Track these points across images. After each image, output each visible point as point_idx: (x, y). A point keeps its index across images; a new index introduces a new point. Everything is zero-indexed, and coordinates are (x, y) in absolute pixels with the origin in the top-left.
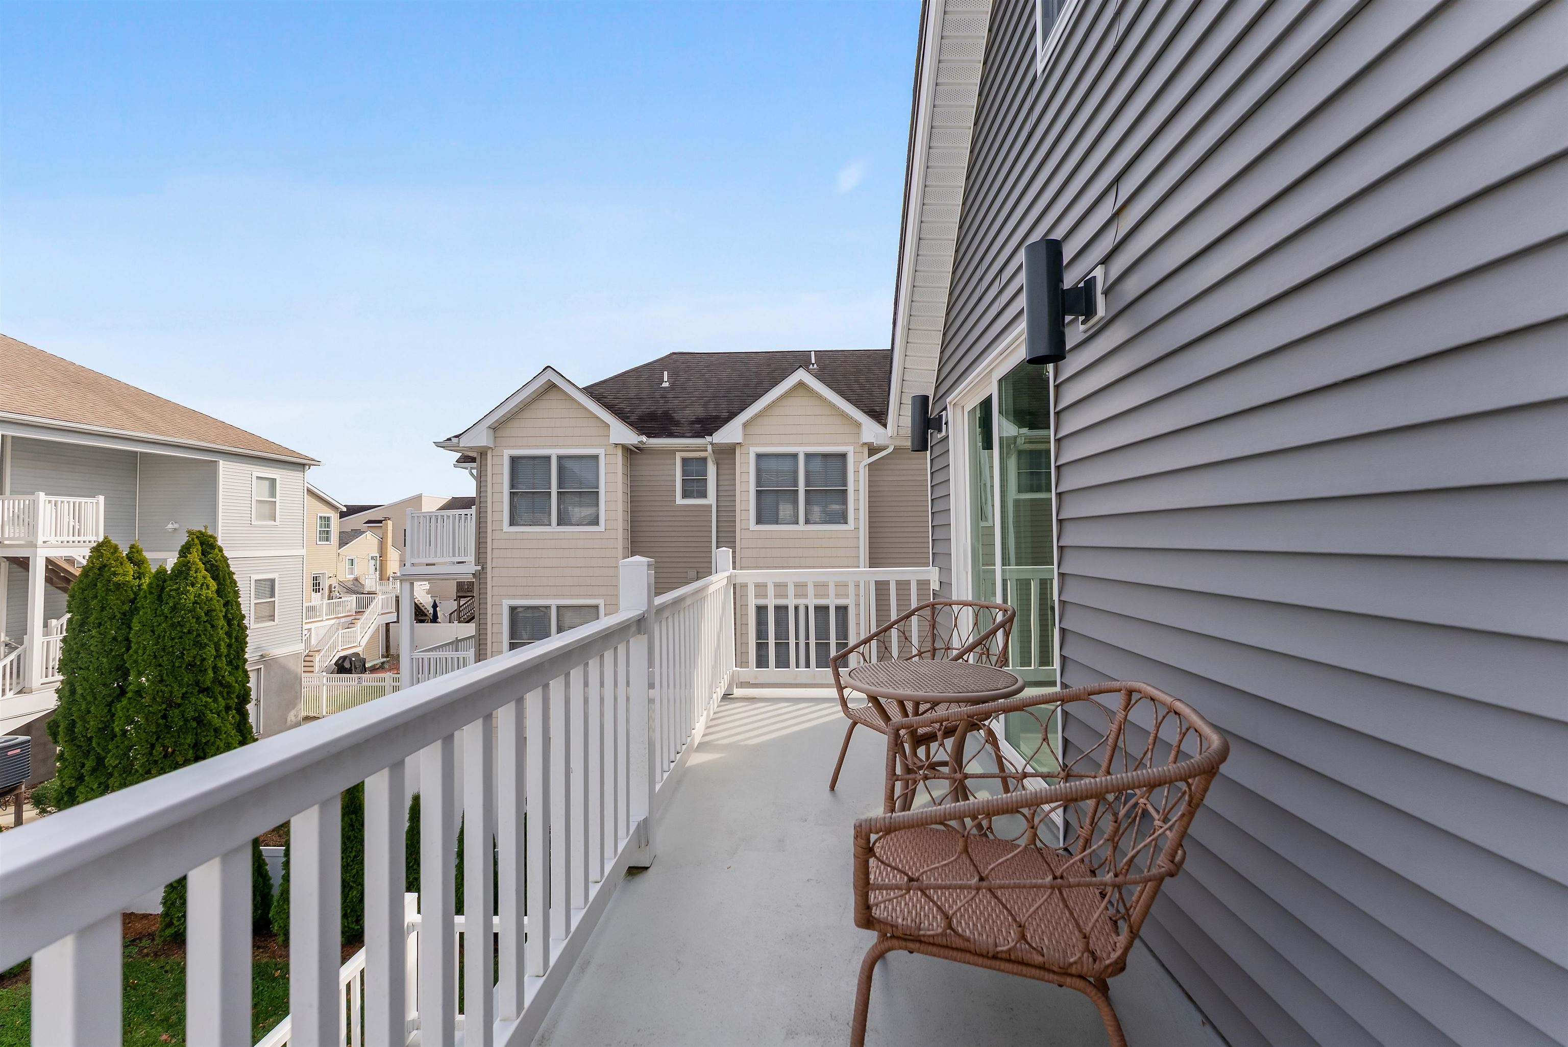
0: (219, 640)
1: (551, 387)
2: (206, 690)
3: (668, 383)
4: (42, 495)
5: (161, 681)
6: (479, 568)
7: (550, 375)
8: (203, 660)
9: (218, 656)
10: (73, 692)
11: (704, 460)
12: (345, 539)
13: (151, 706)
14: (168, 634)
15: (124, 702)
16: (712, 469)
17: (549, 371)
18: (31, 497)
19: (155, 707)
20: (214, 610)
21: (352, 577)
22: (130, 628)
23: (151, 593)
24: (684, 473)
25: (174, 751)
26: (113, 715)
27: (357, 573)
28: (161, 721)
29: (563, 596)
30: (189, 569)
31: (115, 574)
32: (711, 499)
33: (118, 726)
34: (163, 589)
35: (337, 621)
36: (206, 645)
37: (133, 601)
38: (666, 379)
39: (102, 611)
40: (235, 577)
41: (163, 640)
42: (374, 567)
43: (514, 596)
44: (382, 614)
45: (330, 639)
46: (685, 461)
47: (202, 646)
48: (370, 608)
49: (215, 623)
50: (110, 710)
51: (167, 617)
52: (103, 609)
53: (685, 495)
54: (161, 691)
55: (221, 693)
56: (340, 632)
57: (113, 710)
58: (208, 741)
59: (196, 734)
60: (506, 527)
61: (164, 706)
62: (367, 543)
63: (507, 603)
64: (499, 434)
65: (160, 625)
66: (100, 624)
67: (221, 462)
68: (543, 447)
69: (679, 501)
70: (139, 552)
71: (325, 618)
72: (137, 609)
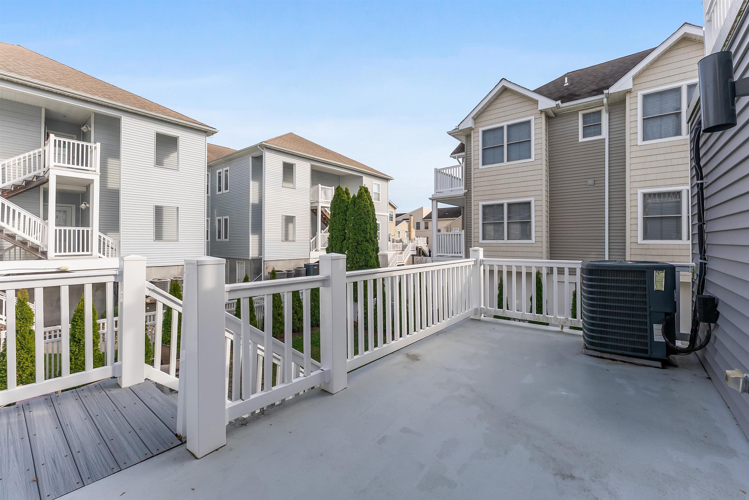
0: (371, 223)
1: (505, 90)
2: (367, 241)
3: (568, 83)
4: (320, 186)
5: (355, 235)
6: (467, 191)
7: (504, 83)
8: (367, 229)
9: (371, 229)
10: (332, 237)
11: (600, 112)
12: (397, 223)
13: (353, 243)
14: (357, 218)
15: (345, 241)
16: (605, 118)
17: (503, 81)
18: (317, 186)
19: (354, 243)
20: (369, 211)
21: (399, 239)
22: (346, 216)
23: (352, 203)
24: (584, 123)
25: (359, 261)
26: (343, 246)
27: (401, 237)
28: (355, 249)
29: (510, 198)
30: (362, 195)
31: (342, 197)
32: (605, 134)
33: (344, 249)
34: (355, 202)
35: (396, 252)
36: (367, 223)
37: (347, 207)
38: (566, 81)
39: (339, 209)
40: (374, 203)
41: (356, 220)
42: (407, 236)
43: (485, 200)
44: (411, 250)
45: (394, 258)
46: (584, 116)
47: (366, 224)
48: (406, 249)
49: (370, 216)
50: (342, 244)
51: (356, 212)
52: (339, 208)
53: (584, 137)
54: (355, 238)
55: (371, 243)
56: (398, 255)
57: (343, 244)
58: (368, 260)
59: (365, 256)
60: (481, 166)
61: (356, 244)
62: (404, 225)
63: (481, 204)
64: (477, 122)
65: (354, 214)
66: (339, 214)
67: (364, 177)
68: (499, 122)
69: (581, 139)
70: (348, 190)
71: (392, 250)
72: (348, 209)
